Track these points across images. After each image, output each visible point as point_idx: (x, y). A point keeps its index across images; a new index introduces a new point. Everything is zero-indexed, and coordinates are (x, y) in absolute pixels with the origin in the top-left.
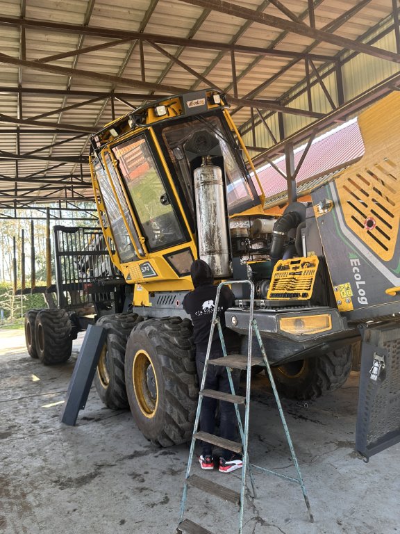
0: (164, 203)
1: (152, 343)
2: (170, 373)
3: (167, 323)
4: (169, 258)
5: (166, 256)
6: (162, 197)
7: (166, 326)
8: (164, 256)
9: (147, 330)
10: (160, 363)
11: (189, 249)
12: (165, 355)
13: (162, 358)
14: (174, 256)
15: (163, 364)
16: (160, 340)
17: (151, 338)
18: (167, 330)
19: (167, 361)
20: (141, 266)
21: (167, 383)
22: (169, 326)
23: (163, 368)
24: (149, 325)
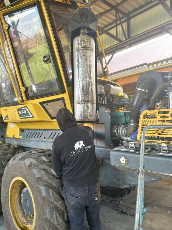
0: (45, 61)
1: (33, 174)
2: (50, 202)
3: (44, 156)
4: (45, 105)
5: (41, 103)
6: (45, 57)
7: (44, 158)
8: (40, 103)
9: (28, 162)
10: (41, 193)
11: (63, 99)
12: (45, 186)
13: (43, 189)
14: (49, 104)
15: (44, 194)
16: (41, 172)
17: (30, 169)
18: (44, 162)
19: (47, 191)
20: (19, 110)
21: (47, 211)
22: (46, 158)
23: (44, 198)
24: (28, 157)
